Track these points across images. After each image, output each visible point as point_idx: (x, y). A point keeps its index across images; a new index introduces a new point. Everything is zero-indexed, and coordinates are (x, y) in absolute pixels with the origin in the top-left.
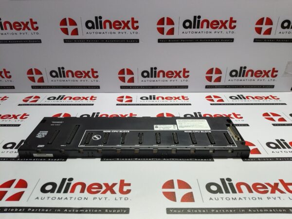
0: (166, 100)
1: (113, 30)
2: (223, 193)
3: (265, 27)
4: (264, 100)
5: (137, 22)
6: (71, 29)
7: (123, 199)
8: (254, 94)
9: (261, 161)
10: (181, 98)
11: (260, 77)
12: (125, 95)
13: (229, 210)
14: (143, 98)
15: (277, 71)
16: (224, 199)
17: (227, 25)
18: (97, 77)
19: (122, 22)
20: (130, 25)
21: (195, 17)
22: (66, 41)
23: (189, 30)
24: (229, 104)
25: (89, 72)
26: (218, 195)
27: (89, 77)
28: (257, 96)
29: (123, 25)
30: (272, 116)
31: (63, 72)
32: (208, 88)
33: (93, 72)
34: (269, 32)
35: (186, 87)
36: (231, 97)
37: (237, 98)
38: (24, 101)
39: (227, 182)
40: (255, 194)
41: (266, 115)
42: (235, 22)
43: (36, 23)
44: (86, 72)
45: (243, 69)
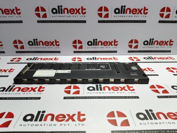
0: (104, 60)
1: (69, 14)
2: (148, 119)
3: (166, 13)
4: (165, 59)
5: (85, 9)
6: (42, 13)
7: (81, 125)
8: (159, 56)
9: (170, 98)
10: (113, 59)
11: (162, 45)
12: (77, 57)
13: (154, 131)
14: (89, 59)
15: (173, 42)
16: (150, 124)
17: (142, 11)
18: (59, 45)
19: (75, 10)
20: (80, 11)
21: (122, 6)
22: (39, 22)
23: (118, 14)
24: (144, 62)
25: (53, 42)
26: (145, 121)
27: (54, 45)
28: (160, 57)
29: (76, 11)
30: (172, 70)
31: (37, 42)
32: (130, 52)
33: (56, 42)
34: (168, 16)
35: (116, 52)
36: (144, 58)
37: (148, 59)
38: (11, 61)
39: (150, 112)
40: (170, 120)
41: (168, 68)
42: (147, 10)
43: (19, 10)
44: (52, 42)
45: (152, 40)
